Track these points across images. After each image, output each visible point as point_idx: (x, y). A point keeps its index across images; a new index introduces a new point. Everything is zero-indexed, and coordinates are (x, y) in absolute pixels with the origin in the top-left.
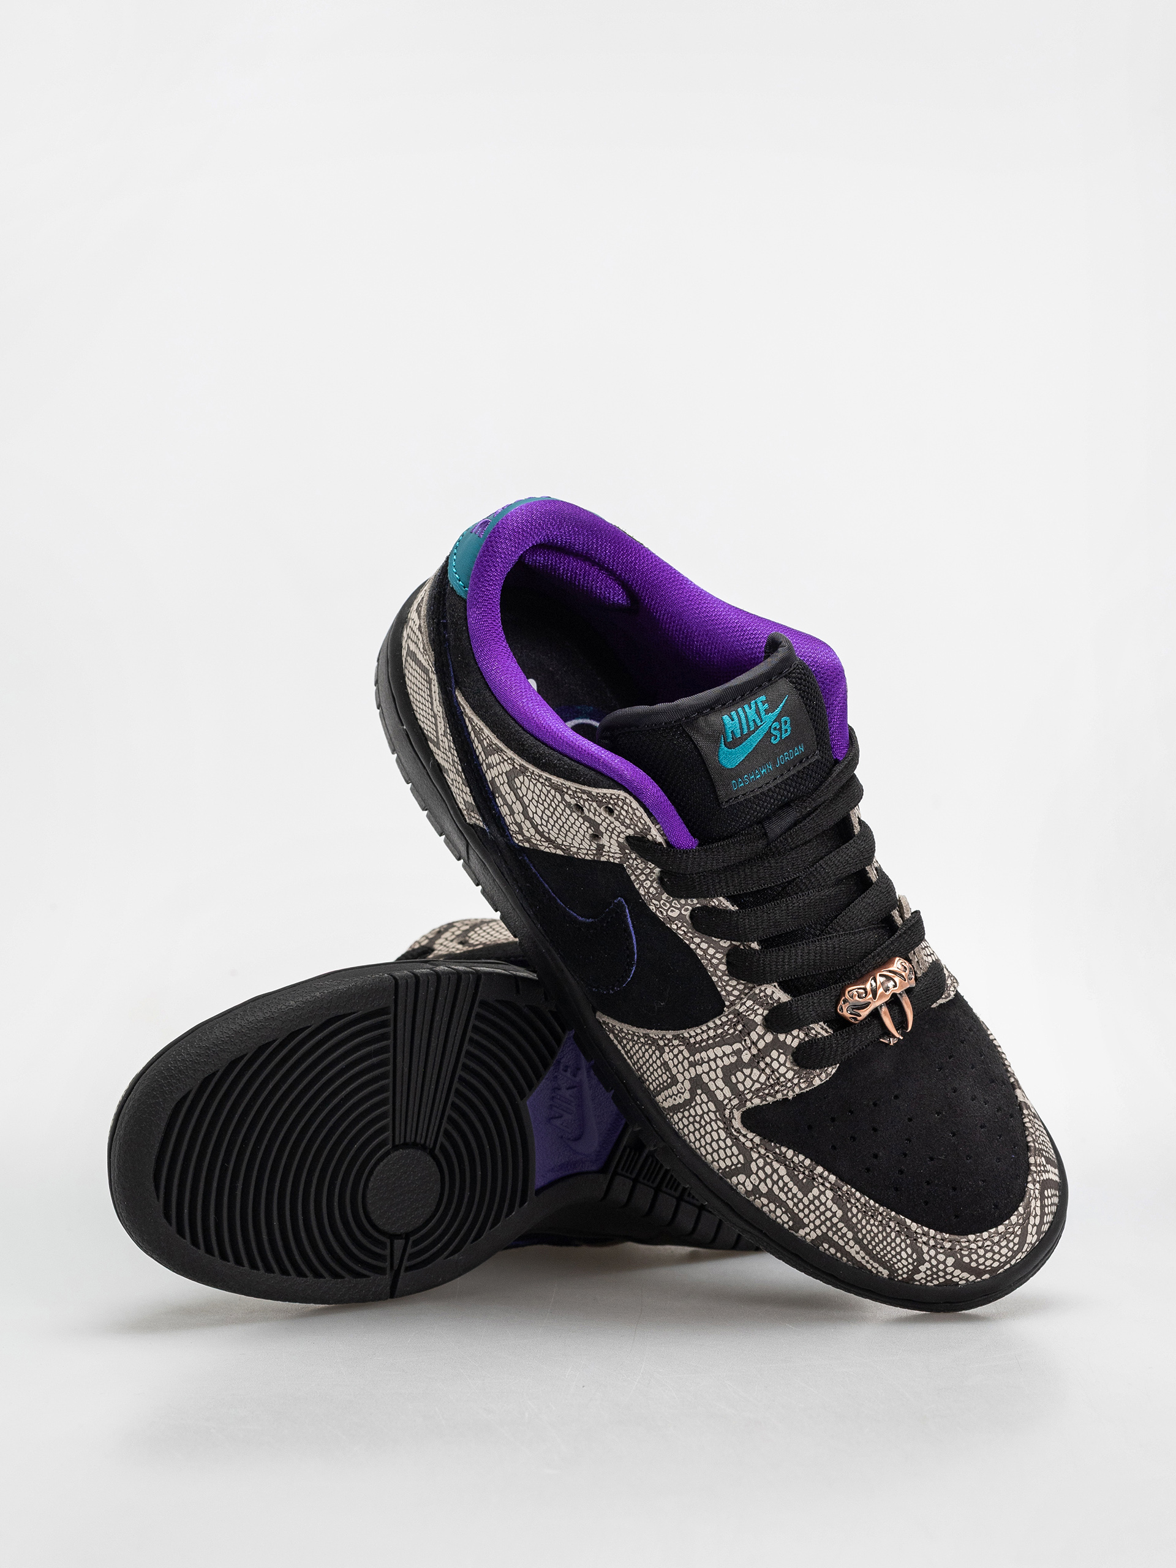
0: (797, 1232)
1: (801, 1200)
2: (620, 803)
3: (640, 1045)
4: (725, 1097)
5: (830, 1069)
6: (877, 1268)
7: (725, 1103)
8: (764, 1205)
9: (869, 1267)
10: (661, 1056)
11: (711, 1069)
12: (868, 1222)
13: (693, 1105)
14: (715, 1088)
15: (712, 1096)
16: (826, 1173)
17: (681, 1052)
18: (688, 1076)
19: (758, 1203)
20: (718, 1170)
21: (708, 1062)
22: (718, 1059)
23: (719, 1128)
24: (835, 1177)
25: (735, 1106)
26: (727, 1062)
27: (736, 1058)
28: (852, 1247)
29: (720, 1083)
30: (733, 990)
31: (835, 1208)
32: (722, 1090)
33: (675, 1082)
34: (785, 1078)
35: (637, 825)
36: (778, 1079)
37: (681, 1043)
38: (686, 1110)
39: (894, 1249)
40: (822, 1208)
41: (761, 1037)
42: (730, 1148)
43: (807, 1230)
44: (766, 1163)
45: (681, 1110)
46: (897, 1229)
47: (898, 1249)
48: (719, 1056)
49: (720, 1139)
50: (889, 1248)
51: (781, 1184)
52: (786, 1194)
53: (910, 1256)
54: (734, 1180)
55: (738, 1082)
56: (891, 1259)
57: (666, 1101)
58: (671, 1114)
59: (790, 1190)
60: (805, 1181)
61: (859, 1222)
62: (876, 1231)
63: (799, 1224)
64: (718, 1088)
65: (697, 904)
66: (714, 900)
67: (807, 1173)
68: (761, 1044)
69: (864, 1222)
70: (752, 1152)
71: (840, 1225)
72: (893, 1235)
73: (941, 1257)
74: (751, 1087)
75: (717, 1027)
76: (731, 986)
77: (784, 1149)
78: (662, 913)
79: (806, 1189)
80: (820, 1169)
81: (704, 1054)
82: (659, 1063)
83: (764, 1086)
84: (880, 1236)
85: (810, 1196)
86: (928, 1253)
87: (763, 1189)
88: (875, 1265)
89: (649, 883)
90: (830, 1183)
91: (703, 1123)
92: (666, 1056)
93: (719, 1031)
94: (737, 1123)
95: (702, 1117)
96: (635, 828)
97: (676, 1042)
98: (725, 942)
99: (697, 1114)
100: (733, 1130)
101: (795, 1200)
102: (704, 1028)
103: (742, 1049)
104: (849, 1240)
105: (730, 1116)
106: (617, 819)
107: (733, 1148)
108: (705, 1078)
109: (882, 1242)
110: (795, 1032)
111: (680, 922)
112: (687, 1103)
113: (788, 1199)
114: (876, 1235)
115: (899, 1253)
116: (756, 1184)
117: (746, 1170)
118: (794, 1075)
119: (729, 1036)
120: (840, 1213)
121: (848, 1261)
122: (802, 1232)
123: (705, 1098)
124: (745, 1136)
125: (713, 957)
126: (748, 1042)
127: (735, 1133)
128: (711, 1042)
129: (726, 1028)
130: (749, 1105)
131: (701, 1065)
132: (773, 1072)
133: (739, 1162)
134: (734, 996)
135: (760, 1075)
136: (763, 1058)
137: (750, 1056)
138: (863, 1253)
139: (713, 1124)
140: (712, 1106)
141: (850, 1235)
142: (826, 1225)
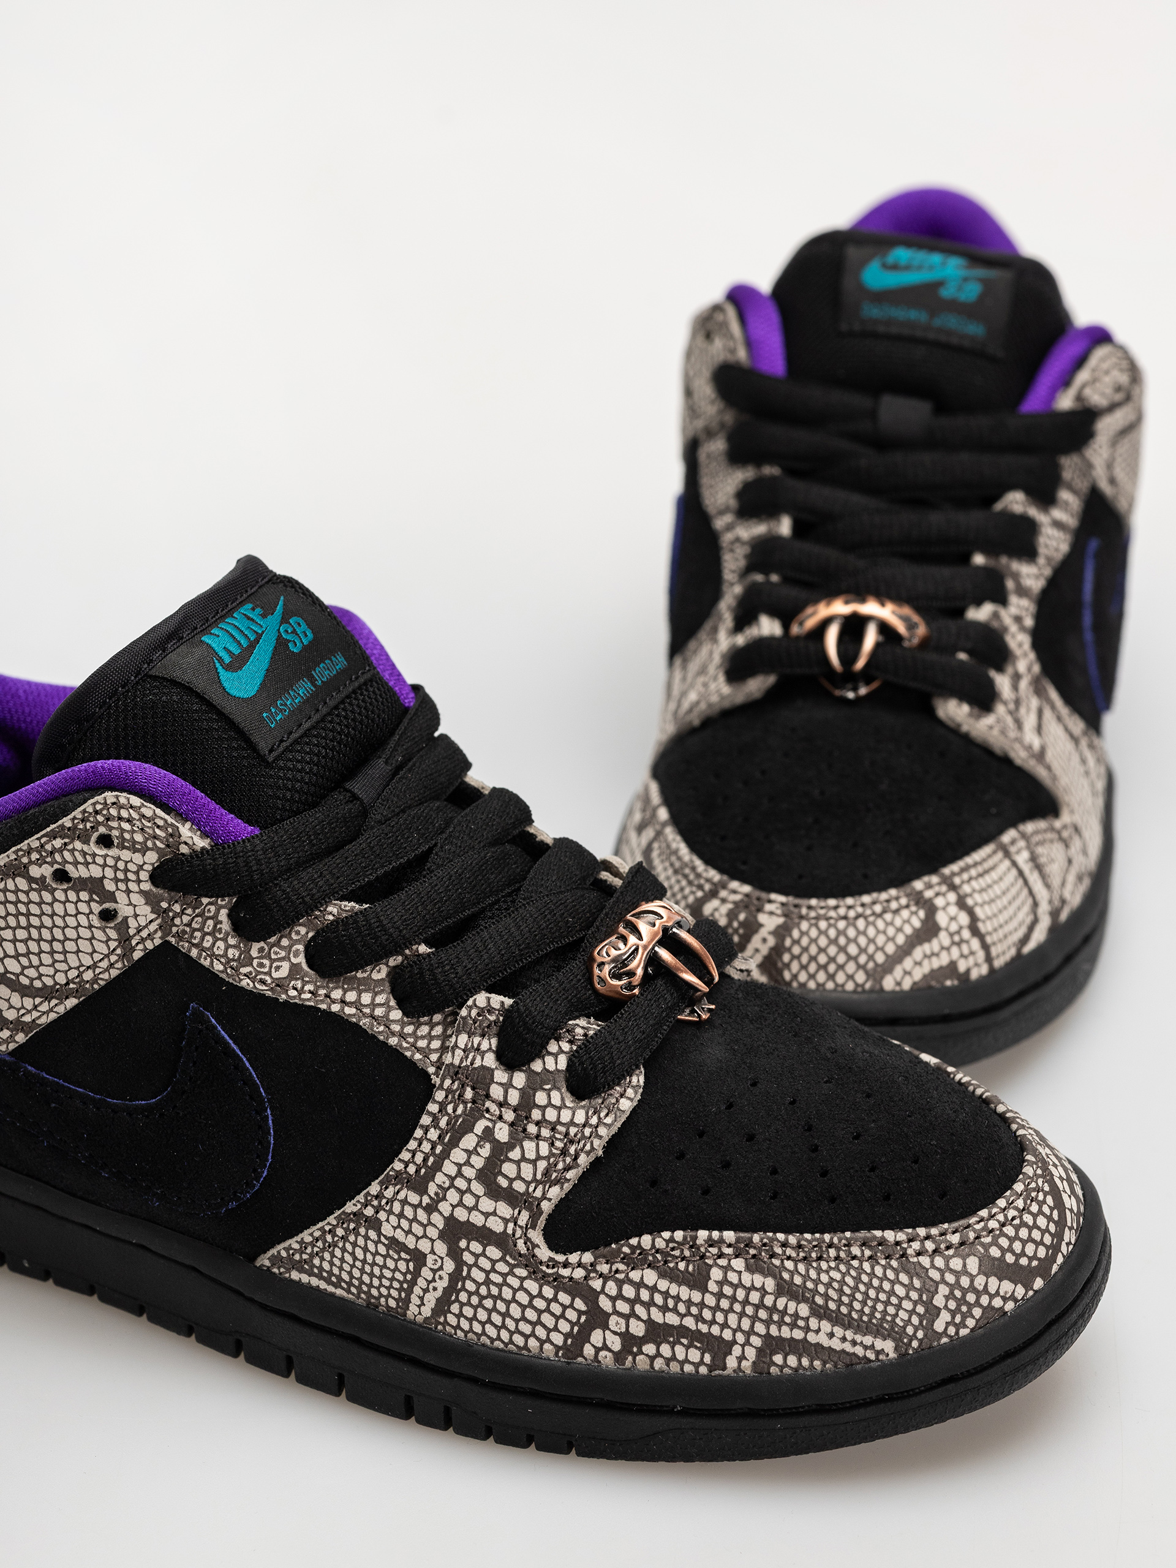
0: (724, 1368)
1: (702, 1305)
2: (113, 812)
3: (341, 1245)
4: (506, 1221)
5: (634, 1079)
6: (872, 1347)
7: (510, 1231)
8: (652, 1359)
9: (859, 1351)
10: (379, 1234)
11: (462, 1193)
12: (819, 1270)
13: (464, 1274)
14: (483, 1218)
15: (485, 1236)
16: (716, 1234)
17: (404, 1202)
18: (433, 1232)
19: (642, 1362)
20: (556, 1354)
21: (452, 1186)
22: (464, 1168)
23: (522, 1279)
24: (732, 1233)
25: (527, 1225)
26: (478, 1162)
27: (488, 1146)
28: (818, 1331)
29: (486, 1204)
30: (429, 1043)
31: (758, 1280)
32: (494, 1213)
33: (419, 1258)
34: (576, 1125)
35: (155, 837)
36: (567, 1134)
37: (398, 1187)
38: (460, 1290)
39: (880, 1289)
40: (741, 1294)
41: (507, 1086)
42: (555, 1299)
43: (737, 1350)
44: (620, 1284)
45: (453, 1298)
46: (868, 1253)
47: (887, 1286)
48: (462, 1162)
49: (532, 1297)
50: (872, 1293)
51: (659, 1299)
52: (675, 1310)
53: (909, 1287)
54: (588, 1350)
55: (511, 1181)
56: (885, 1312)
57: (422, 1308)
58: (442, 1320)
59: (677, 1298)
60: (691, 1268)
61: (806, 1277)
62: (836, 1275)
63: (719, 1348)
64: (487, 1215)
65: (307, 933)
66: (330, 909)
67: (687, 1253)
68: (514, 1098)
69: (813, 1274)
70: (591, 1283)
71: (781, 1303)
72: (867, 1266)
73: (956, 1264)
74: (535, 1174)
75: (435, 1123)
76: (423, 1037)
77: (634, 1241)
78: (263, 982)
79: (699, 1281)
80: (703, 1234)
81: (440, 1178)
82: (382, 1250)
83: (552, 1160)
84: (849, 1280)
85: (712, 1287)
86: (933, 1266)
87: (638, 1329)
88: (868, 1340)
89: (221, 944)
90: (729, 1246)
91: (495, 1291)
92: (387, 1230)
93: (443, 1123)
94: (544, 1253)
95: (488, 1282)
96: (155, 844)
97: (389, 1193)
98: (379, 972)
99: (478, 1285)
100: (544, 1268)
101: (694, 1310)
102: (419, 1133)
103: (490, 1125)
104: (807, 1319)
105: (528, 1249)
106: (122, 847)
107: (559, 1297)
108: (461, 1215)
109: (856, 1289)
110: (553, 1047)
111: (297, 979)
112: (456, 1277)
113: (682, 1316)
114: (842, 1282)
115: (892, 1293)
116: (623, 1330)
117: (597, 1318)
118: (587, 1113)
119: (461, 1120)
120: (770, 1284)
121: (824, 1363)
122: (731, 1362)
123: (476, 1247)
124: (566, 1265)
125: (373, 1005)
126: (493, 1108)
127: (550, 1271)
128: (439, 1149)
129: (450, 1108)
130: (546, 1207)
131: (444, 1198)
132: (553, 1129)
133: (580, 1313)
134: (436, 1051)
135: (538, 1145)
136: (528, 1117)
137: (507, 1127)
138: (838, 1331)
139: (510, 1280)
140: (494, 1252)
141: (804, 1310)
142: (761, 1320)
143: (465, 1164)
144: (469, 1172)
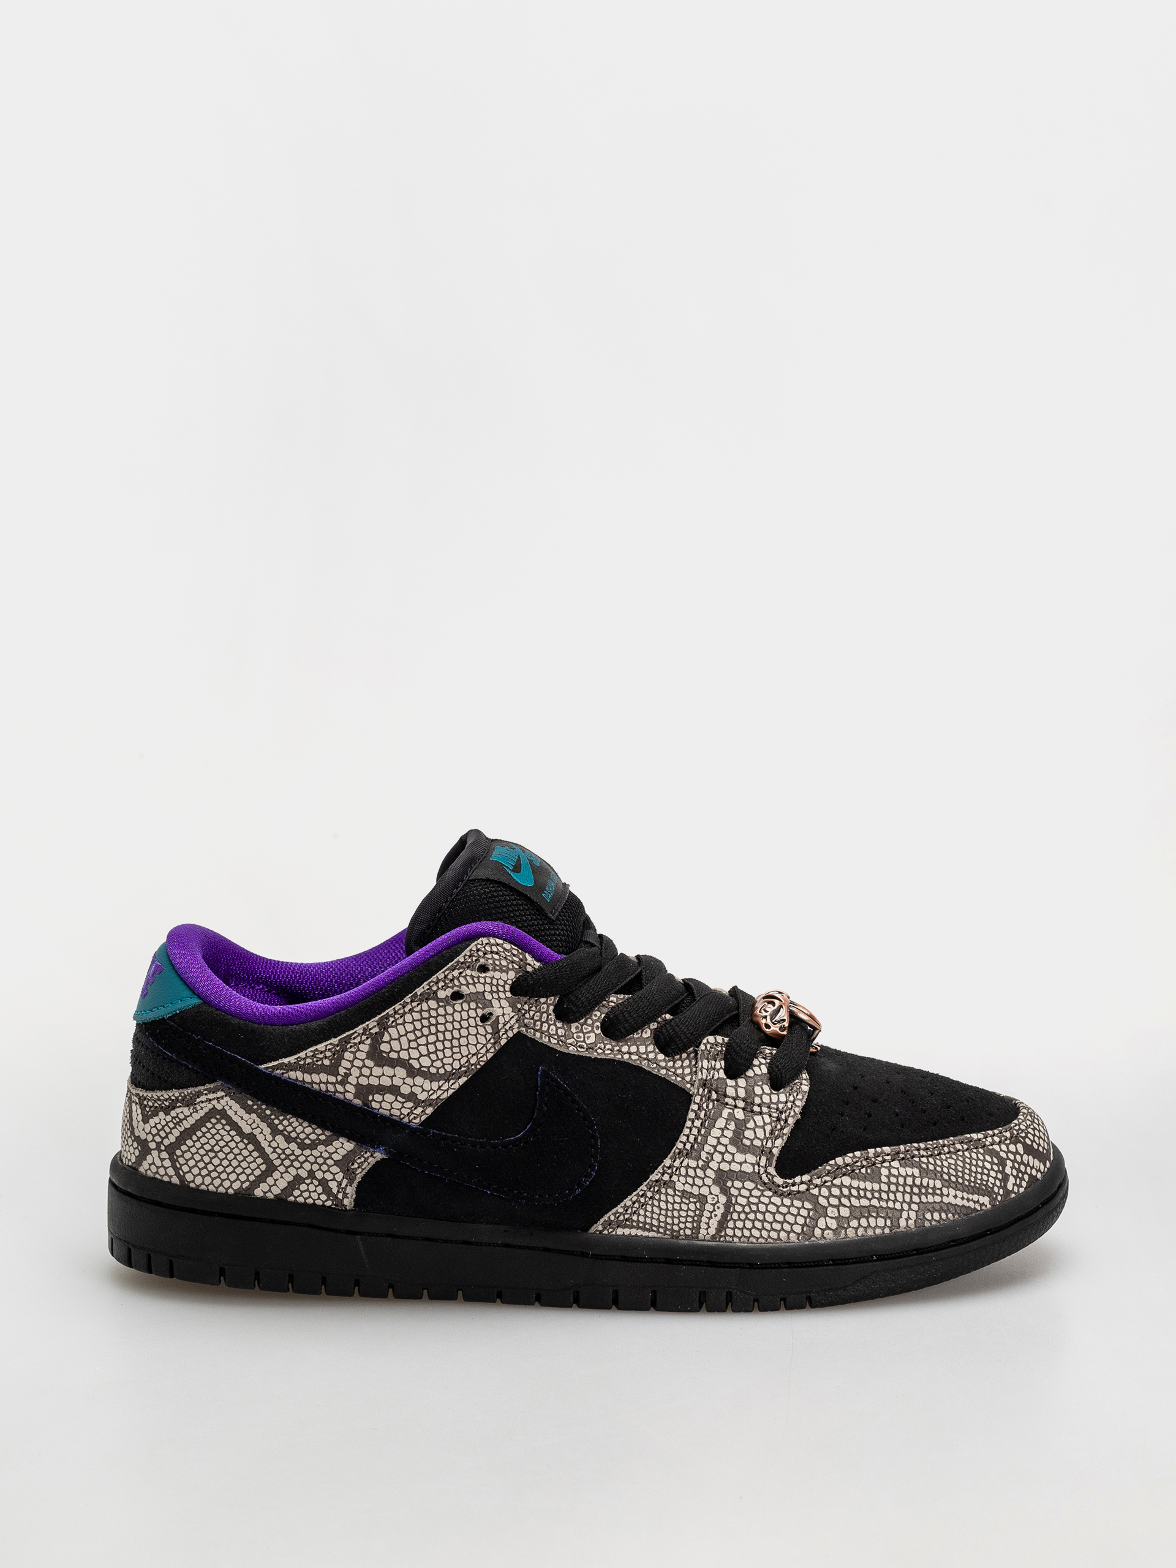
0: (899, 1226)
1: (880, 1191)
2: (488, 948)
3: (650, 1203)
4: (753, 1165)
5: (803, 1075)
6: (978, 1202)
7: (757, 1171)
8: (856, 1229)
9: (971, 1204)
10: (675, 1190)
11: (723, 1154)
12: (941, 1160)
13: (733, 1202)
14: (739, 1166)
15: (742, 1176)
16: (878, 1150)
17: (687, 1167)
18: (708, 1182)
19: (851, 1233)
20: (798, 1239)
21: (715, 1151)
22: (721, 1139)
23: (770, 1198)
24: (888, 1148)
25: (766, 1165)
26: (729, 1134)
27: (733, 1123)
28: (948, 1196)
29: (739, 1157)
30: (683, 1071)
31: (909, 1171)
32: (746, 1162)
33: (702, 1199)
34: (782, 1103)
35: (513, 962)
36: (777, 1109)
37: (682, 1159)
38: (733, 1213)
39: (977, 1166)
40: (901, 1180)
41: (736, 1087)
42: (792, 1205)
43: (905, 1215)
44: (829, 1189)
45: (729, 1218)
46: (965, 1147)
47: (980, 1164)
48: (719, 1136)
49: (778, 1207)
50: (974, 1169)
51: (854, 1193)
52: (865, 1197)
53: (992, 1163)
54: (818, 1232)
55: (752, 1141)
56: (982, 1180)
57: (708, 1230)
58: (723, 1234)
59: (865, 1190)
60: (869, 1171)
61: (935, 1165)
62: (953, 1162)
63: (894, 1215)
64: (741, 1164)
65: (601, 1015)
66: (611, 999)
67: (865, 1163)
68: (742, 1093)
69: (939, 1162)
70: (811, 1191)
71: (925, 1181)
72: (966, 1154)
73: (1012, 1148)
74: (765, 1134)
75: (698, 1117)
76: (679, 1068)
77: (832, 1162)
78: (581, 1047)
79: (876, 1177)
80: (871, 1151)
81: (707, 1148)
82: (678, 1199)
83: (773, 1124)
84: (959, 1162)
85: (884, 1179)
86: (1001, 1150)
87: (845, 1213)
88: (975, 1197)
89: (553, 1027)
90: (888, 1155)
91: (754, 1208)
92: (679, 1186)
93: (702, 1115)
94: (779, 1180)
95: (749, 1204)
96: (513, 966)
97: (677, 1163)
98: (646, 1033)
99: (744, 1206)
100: (781, 1188)
101: (877, 1195)
102: (688, 1124)
103: (731, 1111)
104: (941, 1189)
105: (769, 1180)
106: (495, 970)
107: (794, 1203)
108: (725, 1167)
110: (756, 1062)
111: (600, 1043)
112: (728, 1205)
113: (870, 1200)
114: (956, 1165)
115: (983, 1167)
116: (837, 1215)
117: (820, 1211)
118: (786, 1096)
119: (713, 1112)
120: (916, 1172)
121: (954, 1216)
122: (903, 1223)
123: (738, 1184)
124: (793, 1185)
125: (647, 1053)
126: (730, 1101)
127: (785, 1190)
128: (703, 1131)
129: (705, 1106)
130: (776, 1151)
131: (712, 1159)
132: (769, 1107)
133: (809, 1210)
134: (688, 1075)
135: (763, 1118)
136: (753, 1103)
137: (742, 1111)
138: (960, 1194)
139: (763, 1199)
140: (749, 1185)
141: (938, 1184)
142: (915, 1194)
143: (721, 1137)
144: (724, 1141)
